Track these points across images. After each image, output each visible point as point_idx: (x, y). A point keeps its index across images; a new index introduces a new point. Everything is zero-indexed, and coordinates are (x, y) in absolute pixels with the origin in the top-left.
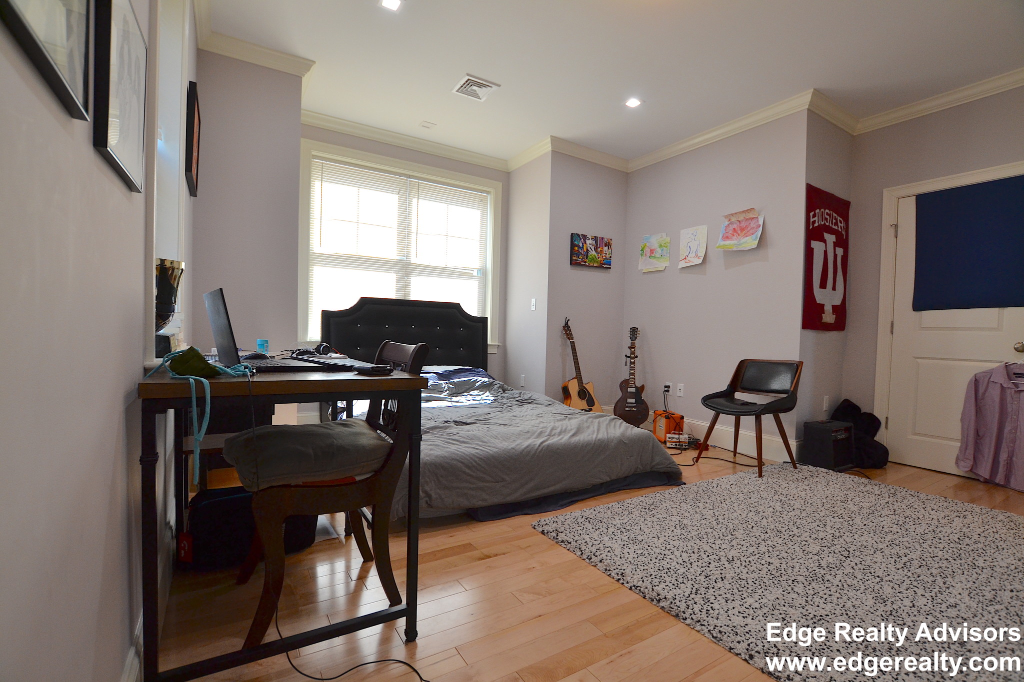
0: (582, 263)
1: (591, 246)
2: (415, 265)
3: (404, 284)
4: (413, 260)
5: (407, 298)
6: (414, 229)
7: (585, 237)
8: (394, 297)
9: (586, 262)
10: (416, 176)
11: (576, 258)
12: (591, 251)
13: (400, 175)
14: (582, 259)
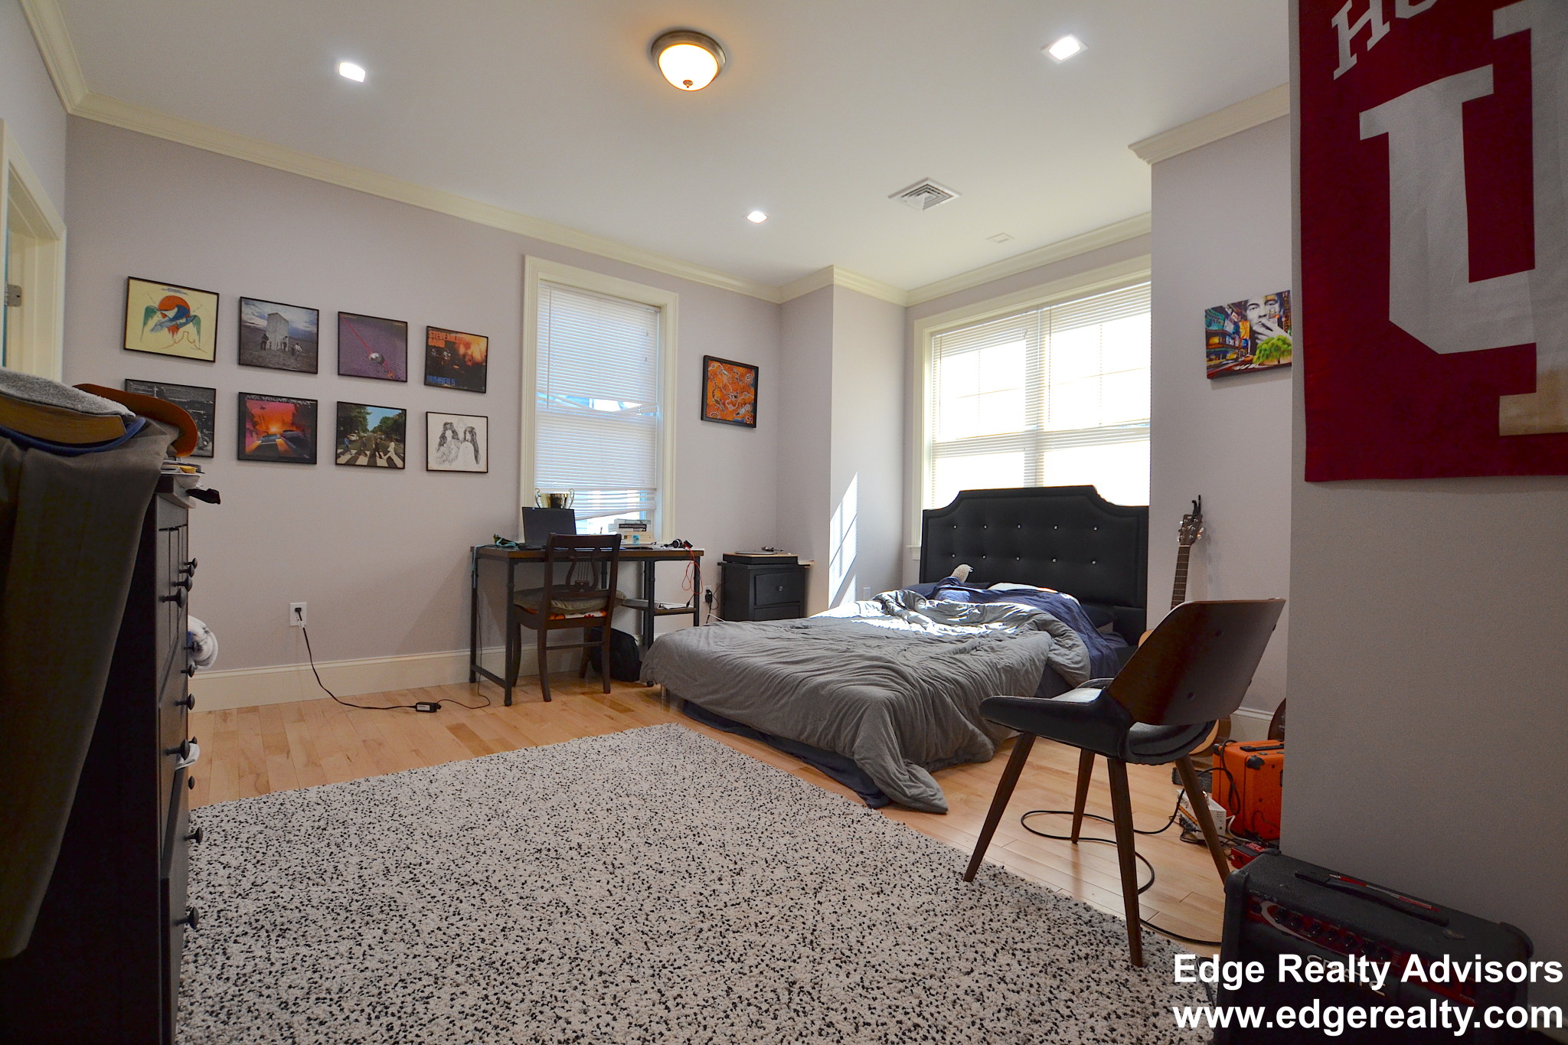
0: (1238, 368)
1: (1264, 320)
2: (1050, 433)
3: (1035, 465)
4: (1047, 427)
5: (1039, 485)
6: (1046, 383)
7: (1241, 307)
8: (1021, 485)
9: (1251, 362)
10: (1044, 303)
11: (1217, 362)
12: (1267, 332)
13: (1026, 310)
14: (1236, 360)
